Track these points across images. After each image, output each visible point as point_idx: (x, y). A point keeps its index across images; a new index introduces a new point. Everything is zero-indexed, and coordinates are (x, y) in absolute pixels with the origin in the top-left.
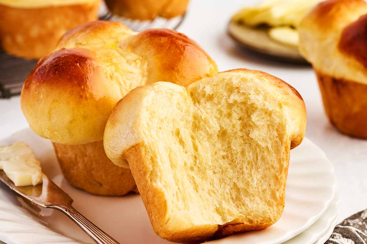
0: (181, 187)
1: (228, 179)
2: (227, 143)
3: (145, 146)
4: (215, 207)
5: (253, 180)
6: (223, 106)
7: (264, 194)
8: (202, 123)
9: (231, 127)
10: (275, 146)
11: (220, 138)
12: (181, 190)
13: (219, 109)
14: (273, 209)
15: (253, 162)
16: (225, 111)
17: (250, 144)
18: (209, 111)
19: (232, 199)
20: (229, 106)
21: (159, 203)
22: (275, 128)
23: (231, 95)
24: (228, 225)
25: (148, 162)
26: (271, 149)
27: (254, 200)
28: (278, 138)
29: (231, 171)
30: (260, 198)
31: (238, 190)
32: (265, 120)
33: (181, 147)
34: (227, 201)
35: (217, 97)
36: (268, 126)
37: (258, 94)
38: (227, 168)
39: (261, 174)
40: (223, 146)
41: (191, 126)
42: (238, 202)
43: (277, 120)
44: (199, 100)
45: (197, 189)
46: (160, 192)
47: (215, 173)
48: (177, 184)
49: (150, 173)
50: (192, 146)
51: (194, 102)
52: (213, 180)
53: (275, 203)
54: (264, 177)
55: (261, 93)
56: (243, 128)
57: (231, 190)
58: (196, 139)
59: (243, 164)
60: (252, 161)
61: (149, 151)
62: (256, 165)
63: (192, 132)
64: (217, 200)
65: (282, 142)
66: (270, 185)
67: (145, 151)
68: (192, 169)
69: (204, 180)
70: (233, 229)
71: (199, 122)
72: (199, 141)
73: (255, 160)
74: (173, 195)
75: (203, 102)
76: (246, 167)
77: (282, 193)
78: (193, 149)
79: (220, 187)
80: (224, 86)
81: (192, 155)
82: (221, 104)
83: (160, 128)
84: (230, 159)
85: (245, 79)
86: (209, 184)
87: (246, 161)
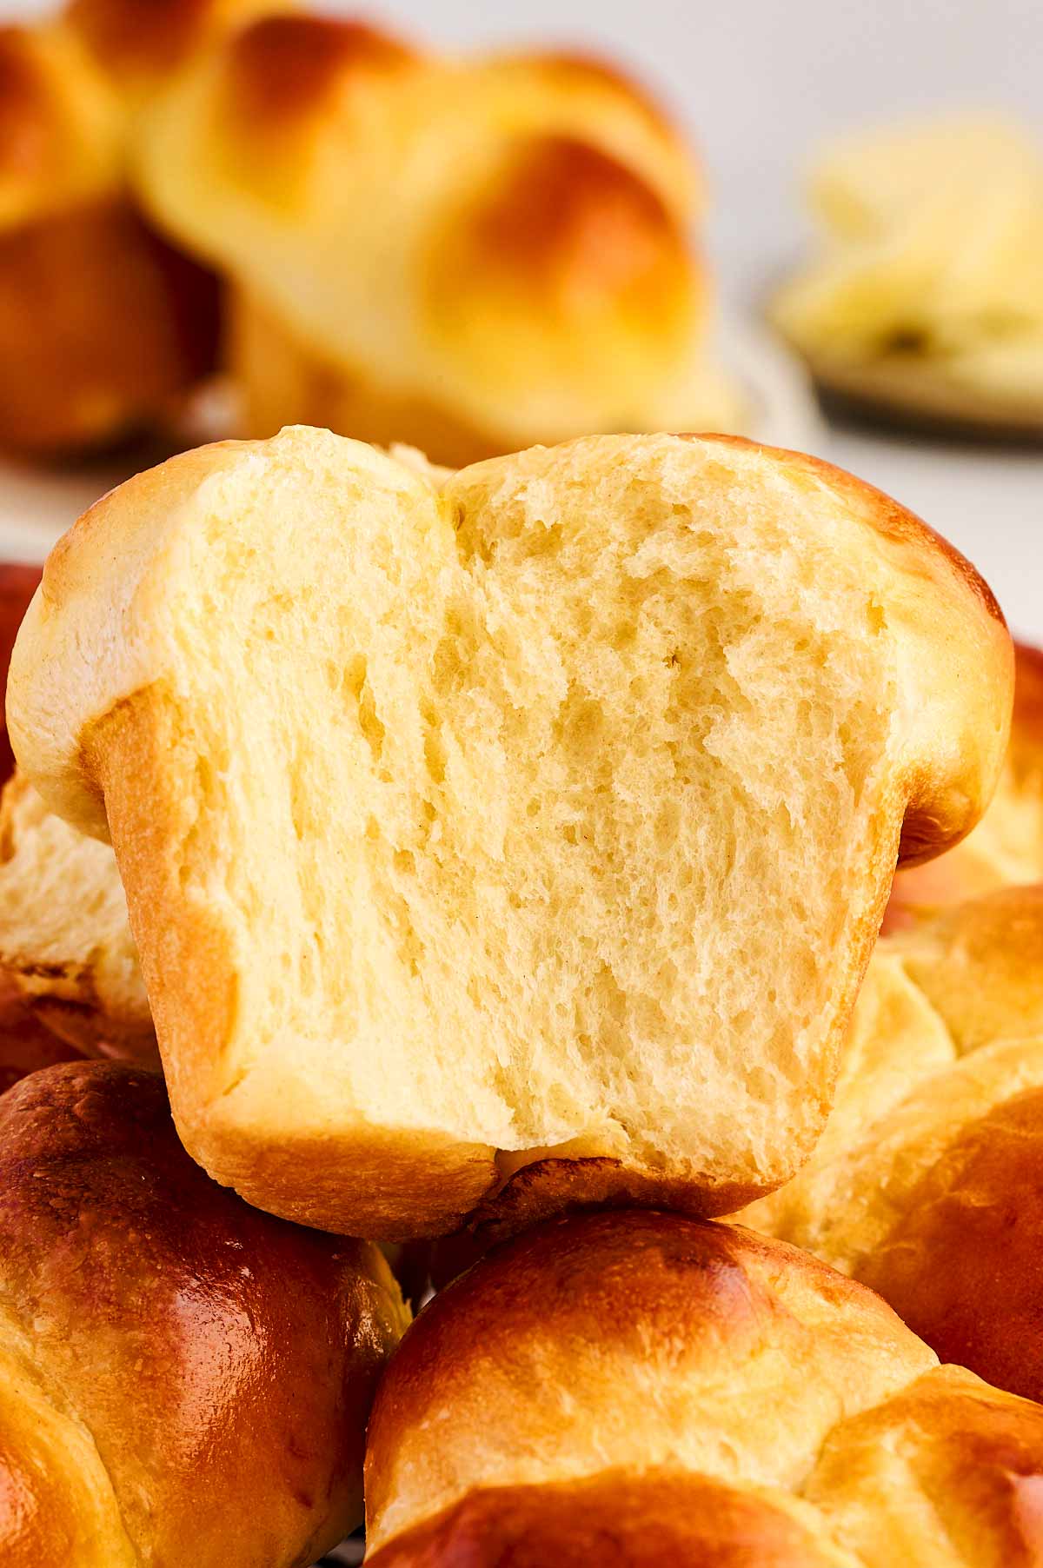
0: (328, 932)
1: (575, 941)
2: (596, 767)
3: (178, 701)
4: (493, 1064)
5: (692, 963)
6: (597, 585)
7: (741, 1033)
8: (485, 651)
9: (624, 693)
10: (824, 810)
11: (565, 740)
12: (327, 948)
13: (578, 602)
14: (773, 1112)
15: (708, 876)
16: (606, 612)
17: (707, 786)
18: (529, 600)
19: (583, 1039)
20: (631, 594)
21: (204, 985)
22: (835, 720)
23: (648, 540)
24: (546, 1161)
25: (178, 782)
26: (802, 822)
27: (687, 1057)
28: (841, 770)
29: (598, 906)
30: (719, 1054)
31: (618, 1002)
32: (793, 676)
33: (364, 747)
34: (558, 1043)
35: (575, 540)
36: (805, 708)
37: (772, 549)
38: (580, 890)
39: (737, 939)
40: (575, 781)
41: (431, 660)
42: (611, 1060)
43: (849, 687)
44: (489, 545)
45: (414, 960)
46: (214, 931)
47: (518, 906)
48: (312, 915)
49: (183, 836)
50: (419, 754)
51: (463, 553)
52: (503, 934)
53: (784, 1085)
54: (749, 951)
55: (788, 544)
56: (685, 705)
57: (584, 999)
58: (446, 724)
59: (659, 878)
60: (706, 870)
61: (192, 731)
62: (720, 888)
63: (429, 690)
64: (507, 1035)
65: (858, 793)
66: (772, 996)
67: (177, 727)
68: (404, 860)
69: (457, 927)
70: (568, 1186)
71: (473, 646)
72: (457, 737)
73: (721, 864)
74: (286, 959)
75: (507, 556)
76: (672, 897)
77: (823, 1039)
78: (420, 767)
79: (534, 973)
80: (621, 492)
81: (415, 796)
82: (590, 575)
83: (270, 635)
84: (601, 849)
85: (722, 469)
86: (481, 950)
87: (676, 869)
